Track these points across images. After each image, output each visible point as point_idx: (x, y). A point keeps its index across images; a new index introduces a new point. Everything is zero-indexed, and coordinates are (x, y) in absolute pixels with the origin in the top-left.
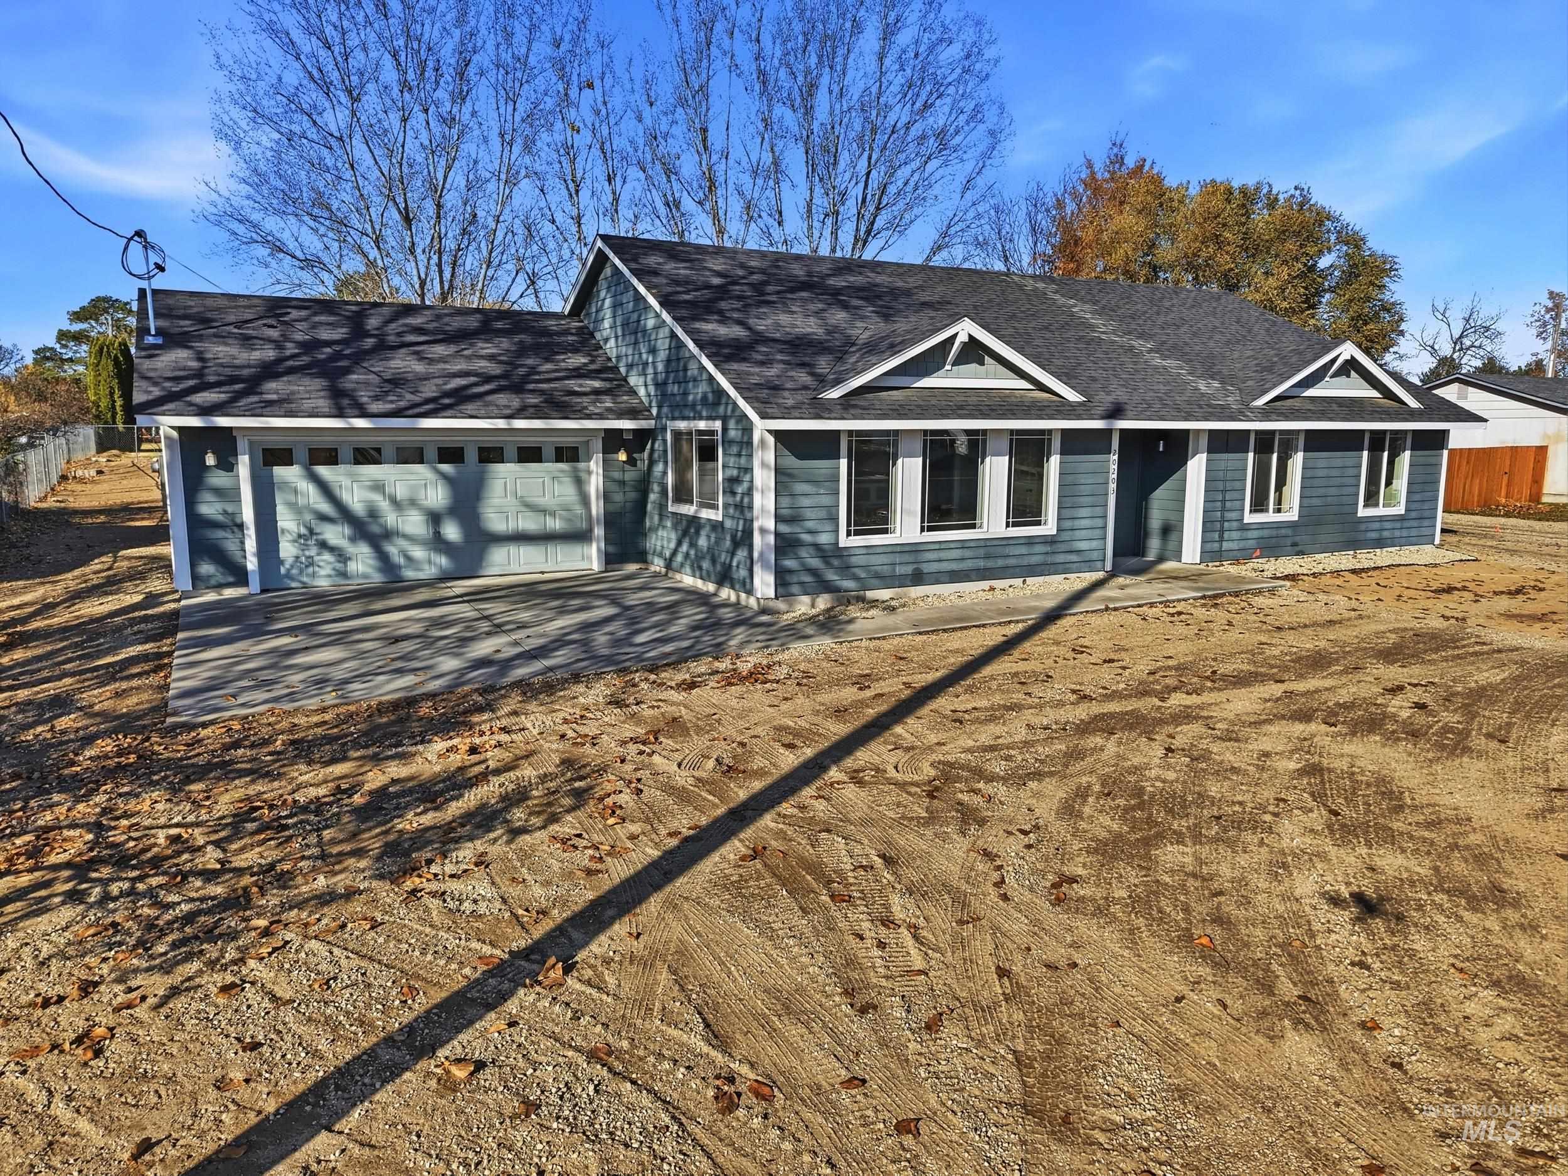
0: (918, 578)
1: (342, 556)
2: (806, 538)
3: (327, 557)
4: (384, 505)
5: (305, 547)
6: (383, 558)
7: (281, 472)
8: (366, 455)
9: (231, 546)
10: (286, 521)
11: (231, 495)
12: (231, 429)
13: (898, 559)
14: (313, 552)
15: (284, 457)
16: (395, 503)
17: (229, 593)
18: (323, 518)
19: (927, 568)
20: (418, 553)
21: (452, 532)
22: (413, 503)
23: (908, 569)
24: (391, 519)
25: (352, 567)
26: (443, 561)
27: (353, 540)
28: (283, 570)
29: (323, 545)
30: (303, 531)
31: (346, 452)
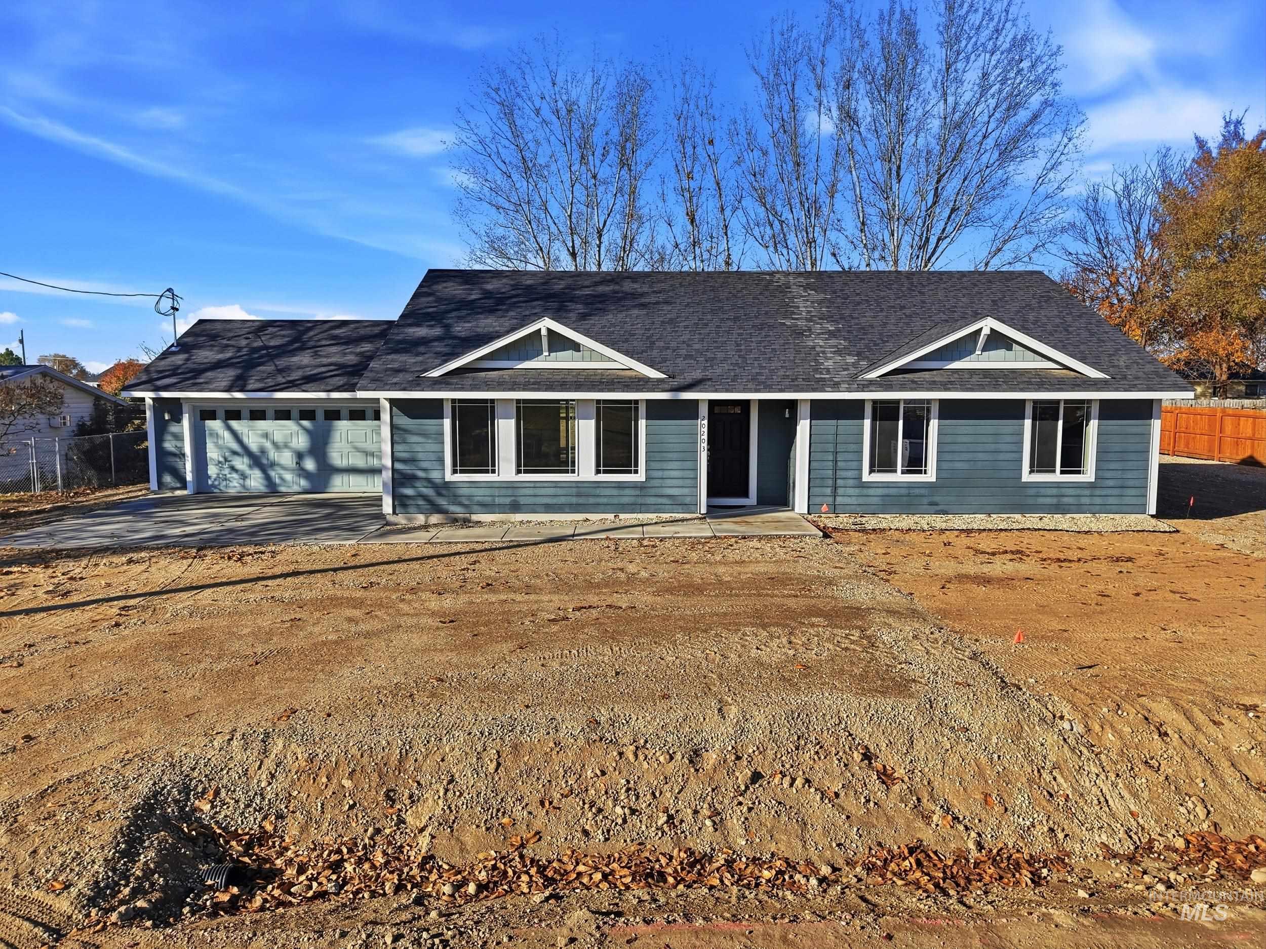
0: (515, 508)
1: (244, 477)
2: (421, 474)
3: (235, 475)
4: (268, 445)
5: (221, 469)
6: (268, 478)
7: (210, 424)
8: (258, 415)
9: (179, 465)
10: (213, 453)
11: (179, 437)
12: (179, 399)
13: (496, 492)
14: (226, 471)
15: (212, 415)
16: (276, 445)
17: (178, 493)
18: (235, 453)
19: (522, 501)
20: (288, 477)
21: (310, 465)
22: (286, 446)
23: (508, 500)
24: (273, 454)
25: (248, 482)
26: (303, 483)
27: (250, 467)
28: (210, 482)
29: (233, 469)
30: (221, 459)
31: (245, 413)
